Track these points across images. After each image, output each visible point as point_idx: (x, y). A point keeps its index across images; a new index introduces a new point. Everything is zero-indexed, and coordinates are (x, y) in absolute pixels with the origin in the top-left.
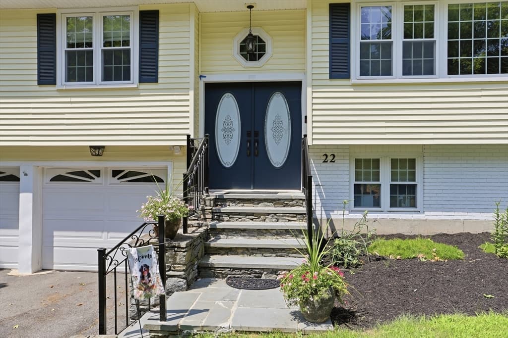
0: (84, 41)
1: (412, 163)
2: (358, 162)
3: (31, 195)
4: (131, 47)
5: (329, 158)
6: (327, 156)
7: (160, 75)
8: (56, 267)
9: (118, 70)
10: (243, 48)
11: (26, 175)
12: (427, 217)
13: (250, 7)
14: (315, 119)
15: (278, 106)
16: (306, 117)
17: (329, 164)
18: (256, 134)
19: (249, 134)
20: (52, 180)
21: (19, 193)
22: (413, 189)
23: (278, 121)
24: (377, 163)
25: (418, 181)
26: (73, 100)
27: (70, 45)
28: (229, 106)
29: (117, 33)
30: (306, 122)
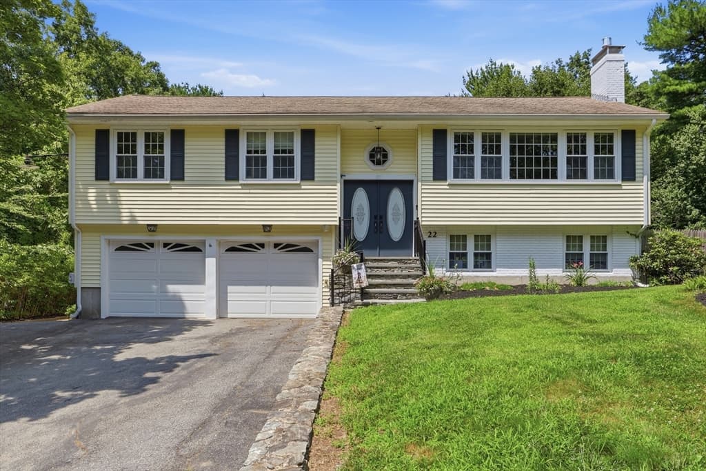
0: (260, 149)
1: (489, 237)
2: (452, 237)
3: (214, 259)
4: (294, 154)
5: (433, 234)
6: (431, 233)
7: (316, 175)
8: (229, 316)
9: (284, 170)
10: (372, 156)
11: (210, 246)
12: (498, 275)
13: (378, 128)
14: (423, 207)
15: (396, 197)
16: (417, 206)
17: (432, 239)
18: (381, 217)
19: (376, 217)
20: (227, 251)
21: (205, 257)
22: (489, 256)
23: (396, 208)
24: (465, 237)
25: (493, 250)
26: (252, 191)
27: (249, 152)
28: (361, 197)
29: (284, 144)
30: (417, 209)
